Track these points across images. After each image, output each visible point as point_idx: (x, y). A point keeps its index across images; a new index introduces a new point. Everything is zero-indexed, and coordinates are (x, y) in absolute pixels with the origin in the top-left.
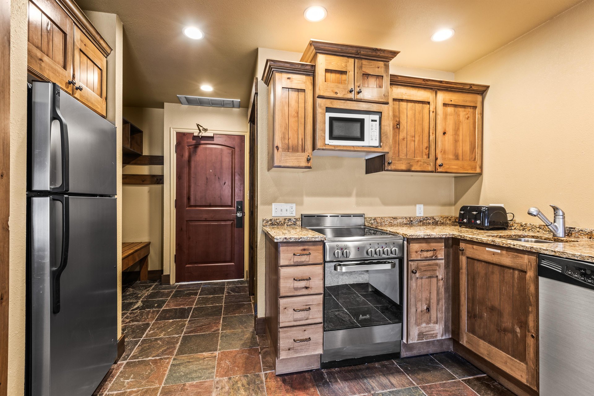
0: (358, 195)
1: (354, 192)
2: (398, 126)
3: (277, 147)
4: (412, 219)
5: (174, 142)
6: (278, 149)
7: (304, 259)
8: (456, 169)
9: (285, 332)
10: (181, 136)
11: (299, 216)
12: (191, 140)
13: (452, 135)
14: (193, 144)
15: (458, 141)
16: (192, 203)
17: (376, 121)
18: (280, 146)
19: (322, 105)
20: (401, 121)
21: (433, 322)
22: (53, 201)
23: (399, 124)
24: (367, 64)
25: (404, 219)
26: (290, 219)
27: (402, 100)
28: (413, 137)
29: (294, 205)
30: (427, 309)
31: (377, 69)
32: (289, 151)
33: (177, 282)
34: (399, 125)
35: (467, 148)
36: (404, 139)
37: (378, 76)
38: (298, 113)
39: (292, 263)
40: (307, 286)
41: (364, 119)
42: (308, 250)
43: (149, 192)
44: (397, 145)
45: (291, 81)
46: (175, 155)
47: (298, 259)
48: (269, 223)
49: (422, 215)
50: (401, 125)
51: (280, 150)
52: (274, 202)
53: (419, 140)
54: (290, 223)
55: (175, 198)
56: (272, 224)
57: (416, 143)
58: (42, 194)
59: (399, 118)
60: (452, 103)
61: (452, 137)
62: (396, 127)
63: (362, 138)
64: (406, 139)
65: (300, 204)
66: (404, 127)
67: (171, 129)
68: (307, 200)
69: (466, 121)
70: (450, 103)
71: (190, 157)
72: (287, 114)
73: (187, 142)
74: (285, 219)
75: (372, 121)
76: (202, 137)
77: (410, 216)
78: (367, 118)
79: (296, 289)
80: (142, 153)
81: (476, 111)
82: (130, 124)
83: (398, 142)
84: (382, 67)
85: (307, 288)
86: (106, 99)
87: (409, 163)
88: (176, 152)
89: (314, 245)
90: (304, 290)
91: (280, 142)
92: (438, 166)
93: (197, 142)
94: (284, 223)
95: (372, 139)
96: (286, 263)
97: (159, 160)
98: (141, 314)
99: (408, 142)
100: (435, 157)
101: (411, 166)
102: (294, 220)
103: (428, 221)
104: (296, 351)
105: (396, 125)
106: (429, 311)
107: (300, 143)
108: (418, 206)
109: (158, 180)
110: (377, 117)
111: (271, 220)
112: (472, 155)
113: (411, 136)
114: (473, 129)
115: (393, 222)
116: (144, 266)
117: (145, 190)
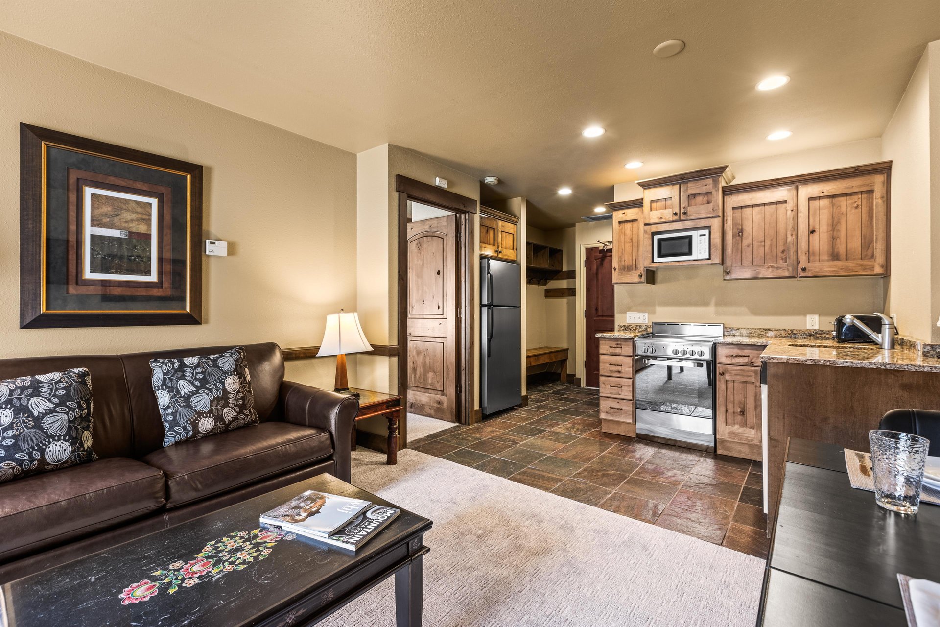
0: (717, 304)
1: (713, 302)
2: (740, 234)
3: (615, 268)
4: (795, 332)
5: (584, 257)
6: (615, 270)
7: (618, 351)
8: (833, 271)
9: (604, 400)
10: (590, 251)
11: (651, 324)
12: (598, 254)
13: (827, 232)
14: (600, 257)
15: (838, 237)
16: (600, 313)
17: (705, 235)
18: (617, 267)
19: (648, 231)
20: (744, 228)
21: (749, 426)
22: (488, 308)
23: (742, 231)
24: (694, 185)
25: (783, 332)
26: (641, 326)
27: (746, 207)
28: (761, 242)
29: (646, 314)
30: (741, 412)
31: (704, 187)
32: (625, 270)
33: (586, 386)
34: (742, 233)
35: (856, 243)
36: (748, 246)
37: (706, 194)
38: (632, 239)
39: (609, 353)
40: (620, 370)
41: (691, 236)
42: (620, 344)
43: (567, 303)
44: (740, 253)
45: (626, 215)
46: (585, 269)
47: (612, 350)
48: (623, 328)
49: (816, 327)
50: (744, 233)
51: (617, 270)
52: (628, 311)
53: (771, 245)
54: (641, 329)
55: (585, 309)
56: (625, 329)
57: (767, 248)
58: (485, 306)
59: (742, 225)
60: (825, 194)
61: (826, 234)
62: (738, 235)
63: (690, 253)
64: (751, 246)
65: (652, 312)
66: (749, 234)
67: (582, 246)
68: (659, 309)
69: (854, 211)
70: (822, 195)
71: (597, 270)
72: (623, 242)
73: (595, 256)
74: (636, 326)
75: (701, 235)
76: (607, 250)
77: (792, 328)
78: (695, 234)
79: (612, 371)
80: (562, 269)
81: (873, 196)
82: (548, 248)
83: (740, 250)
84: (710, 184)
85: (619, 372)
86: (517, 249)
87: (755, 271)
88: (585, 266)
89: (625, 342)
90: (617, 373)
91: (617, 264)
92: (800, 270)
93: (603, 255)
94: (636, 329)
95: (701, 253)
96: (604, 352)
97: (571, 275)
98: (548, 396)
99: (755, 248)
100: (797, 260)
101: (759, 273)
102: (645, 327)
103: (825, 335)
104: (612, 415)
105: (738, 233)
106: (743, 414)
107: (634, 263)
108: (809, 317)
109: (571, 292)
110: (706, 232)
111: (624, 326)
112: (866, 251)
113: (758, 241)
114: (867, 219)
115: (764, 334)
116: (564, 369)
117: (564, 301)
